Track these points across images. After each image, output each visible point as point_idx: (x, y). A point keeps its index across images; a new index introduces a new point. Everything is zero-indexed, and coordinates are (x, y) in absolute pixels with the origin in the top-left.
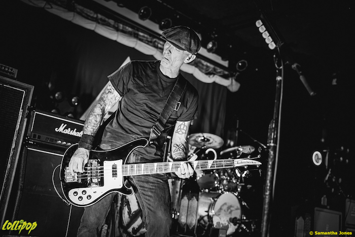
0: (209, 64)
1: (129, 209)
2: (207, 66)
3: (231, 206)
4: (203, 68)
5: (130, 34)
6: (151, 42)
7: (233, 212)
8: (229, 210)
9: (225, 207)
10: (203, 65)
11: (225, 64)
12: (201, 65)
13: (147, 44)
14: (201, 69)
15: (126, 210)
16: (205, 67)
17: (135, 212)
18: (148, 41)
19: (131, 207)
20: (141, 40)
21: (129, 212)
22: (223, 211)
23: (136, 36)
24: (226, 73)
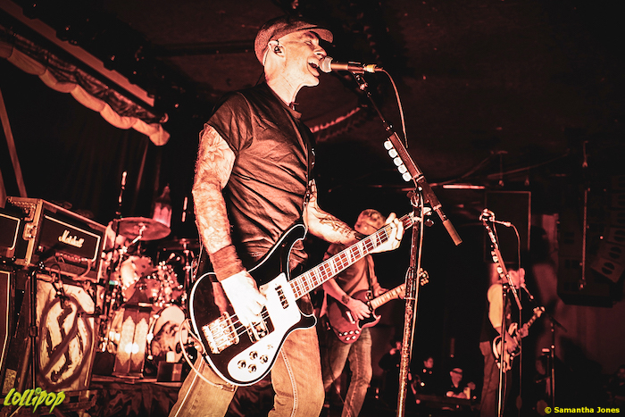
0: (126, 100)
1: (50, 342)
2: (123, 103)
3: (175, 326)
4: (116, 105)
7: (177, 334)
8: (173, 332)
9: (167, 328)
10: (117, 100)
11: (151, 102)
12: (113, 100)
13: (30, 56)
14: (113, 107)
15: (45, 345)
16: (119, 104)
17: (57, 347)
18: (31, 51)
19: (52, 339)
21: (49, 349)
22: (164, 334)
24: (150, 115)
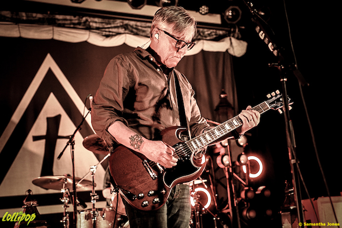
5: (41, 22)
6: (79, 24)
13: (74, 28)
18: (74, 24)
20: (63, 26)
23: (53, 23)
